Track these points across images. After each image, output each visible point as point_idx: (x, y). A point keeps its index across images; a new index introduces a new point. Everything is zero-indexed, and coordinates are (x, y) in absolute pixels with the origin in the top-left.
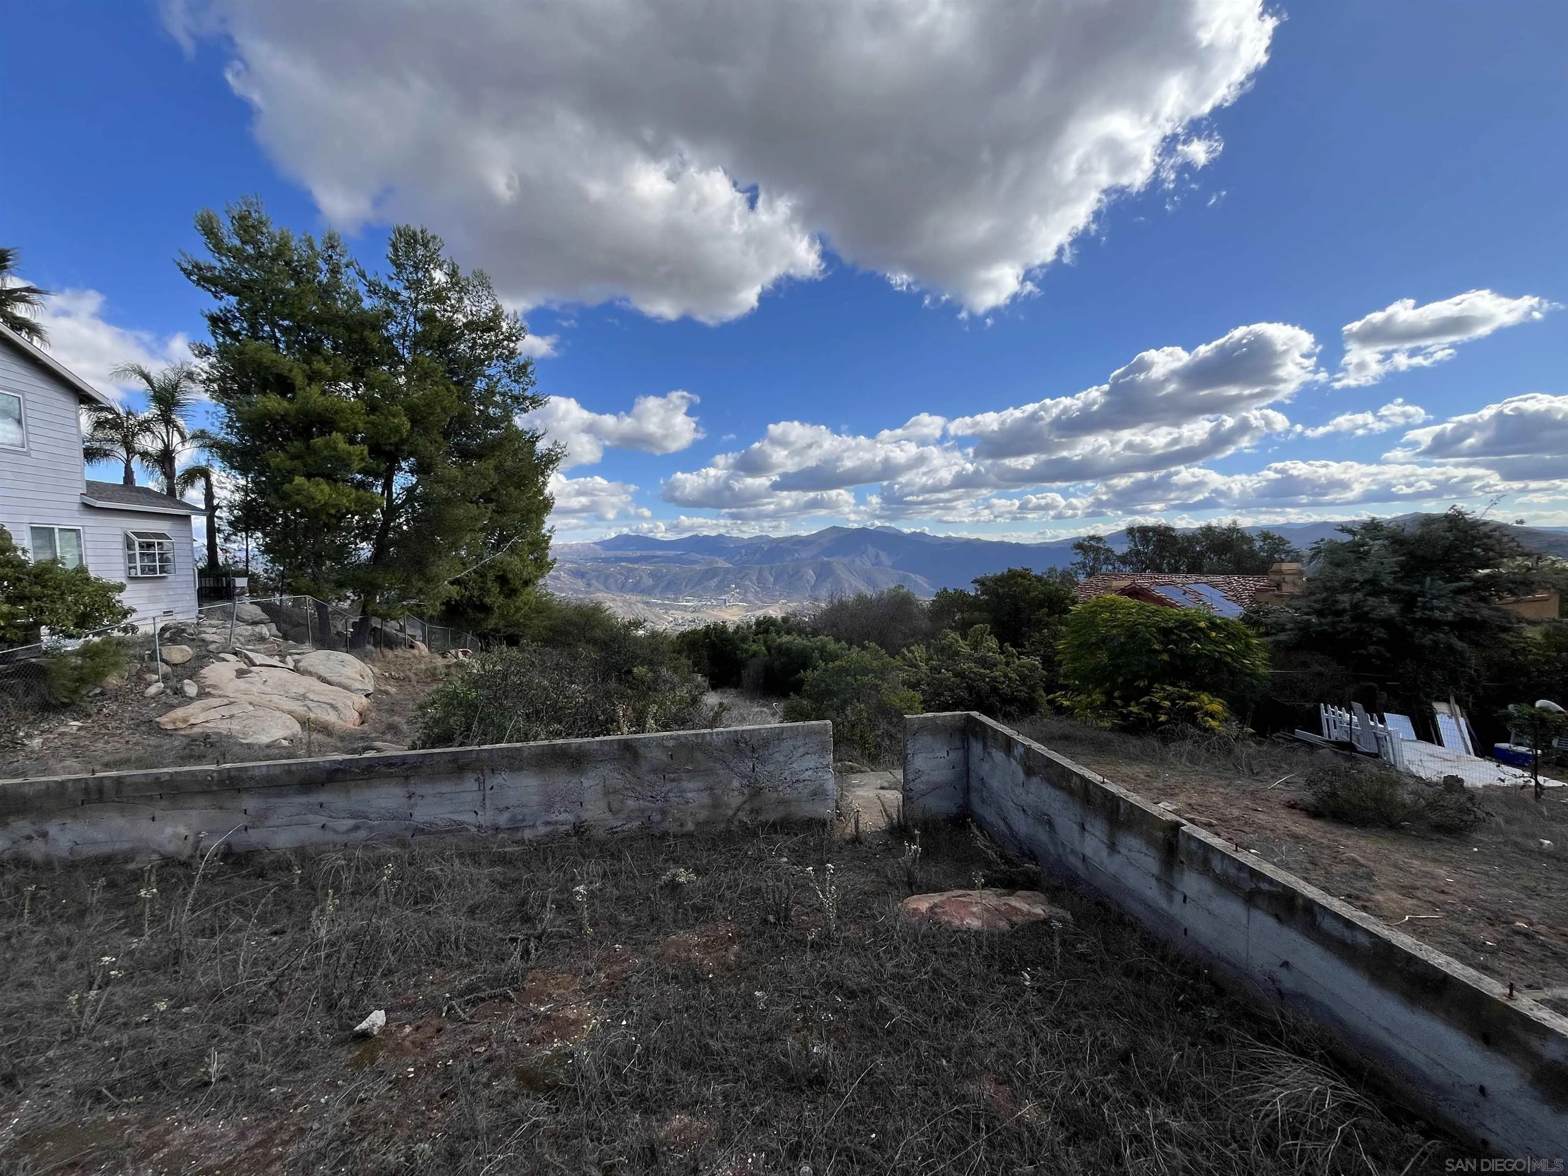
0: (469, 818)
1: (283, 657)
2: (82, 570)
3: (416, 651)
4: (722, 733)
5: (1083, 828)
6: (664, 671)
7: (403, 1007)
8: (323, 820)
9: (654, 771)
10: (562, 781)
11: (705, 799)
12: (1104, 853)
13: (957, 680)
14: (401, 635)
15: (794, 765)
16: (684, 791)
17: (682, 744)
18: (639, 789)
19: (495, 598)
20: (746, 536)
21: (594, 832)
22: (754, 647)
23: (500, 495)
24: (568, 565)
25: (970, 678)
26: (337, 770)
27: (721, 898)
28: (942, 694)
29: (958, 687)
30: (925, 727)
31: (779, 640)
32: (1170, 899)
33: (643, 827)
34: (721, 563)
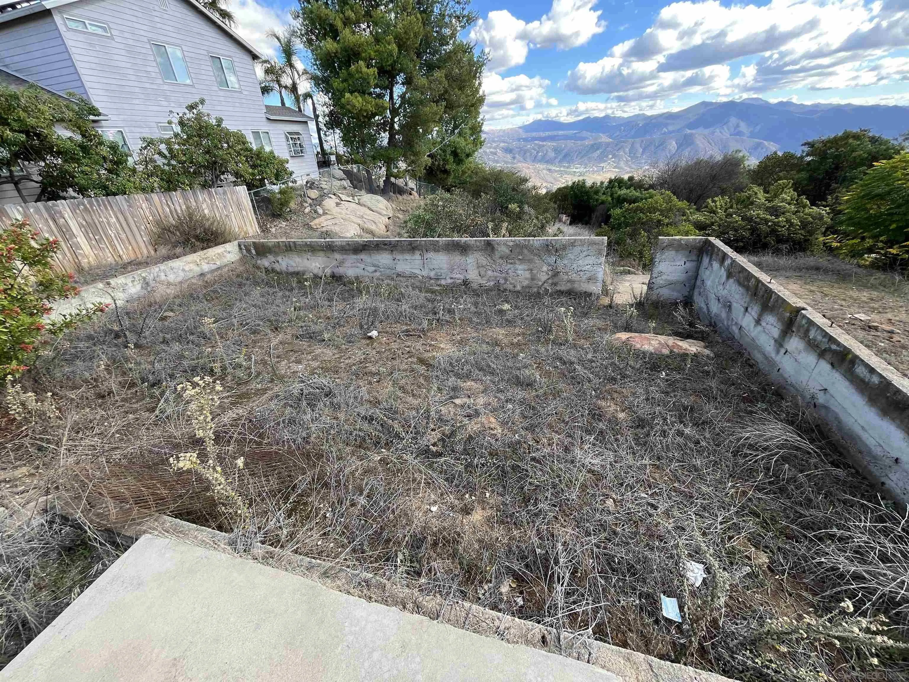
0: (417, 272)
1: (353, 196)
2: (272, 152)
3: (412, 197)
4: (539, 240)
5: (746, 309)
6: (526, 207)
7: (384, 332)
8: (363, 266)
9: (501, 258)
10: (457, 258)
11: (527, 275)
12: (753, 324)
13: (744, 223)
14: (405, 187)
15: (580, 261)
16: (517, 270)
17: (517, 245)
18: (494, 266)
19: (451, 166)
20: (626, 115)
21: (472, 285)
22: (603, 198)
23: (450, 95)
24: (502, 145)
25: (755, 222)
26: (365, 245)
27: (522, 319)
28: (728, 233)
29: (743, 228)
30: (671, 245)
31: (619, 192)
32: (778, 352)
33: (494, 285)
34: (604, 139)
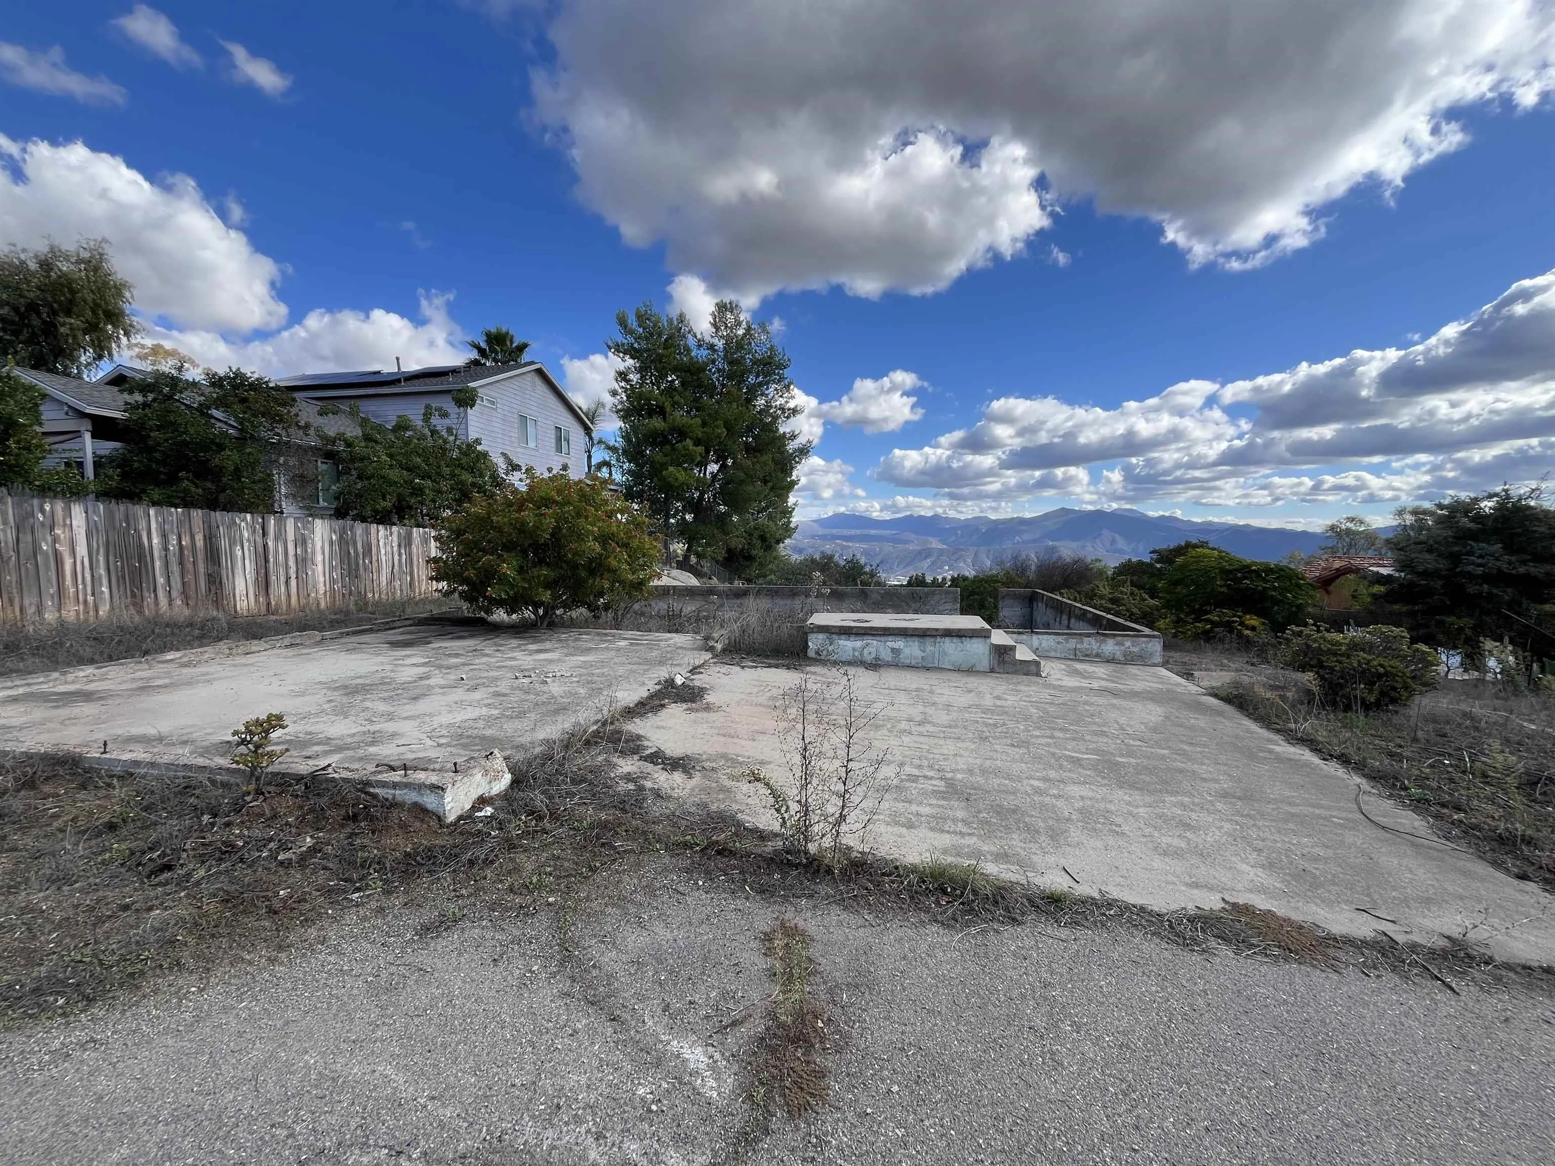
19: (757, 551)
20: (962, 517)
30: (1008, 595)
34: (935, 544)
